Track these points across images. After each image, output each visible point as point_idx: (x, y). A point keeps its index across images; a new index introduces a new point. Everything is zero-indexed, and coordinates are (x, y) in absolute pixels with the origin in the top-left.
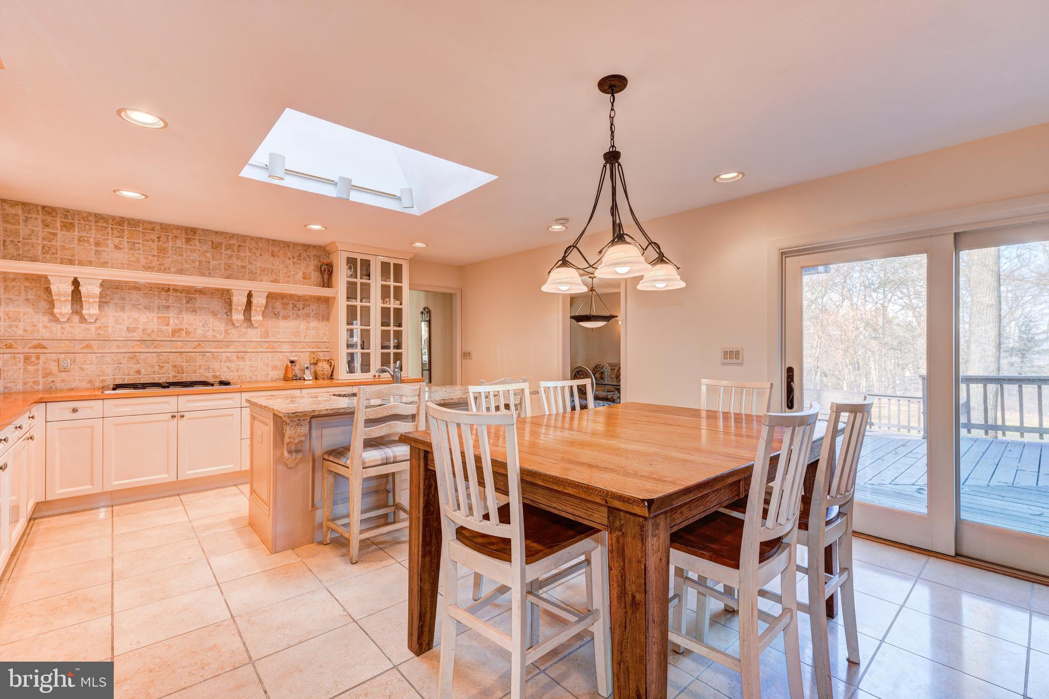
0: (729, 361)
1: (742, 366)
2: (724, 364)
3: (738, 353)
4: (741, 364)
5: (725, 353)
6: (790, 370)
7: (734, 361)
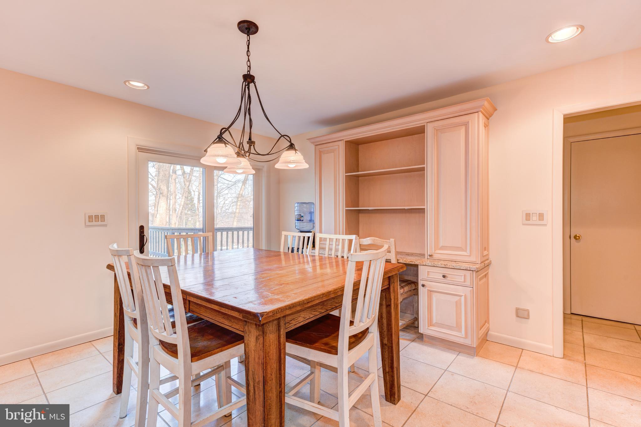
0: (94, 223)
1: (107, 226)
2: (87, 226)
3: (103, 217)
4: (106, 225)
5: (90, 217)
6: (142, 228)
7: (100, 223)
